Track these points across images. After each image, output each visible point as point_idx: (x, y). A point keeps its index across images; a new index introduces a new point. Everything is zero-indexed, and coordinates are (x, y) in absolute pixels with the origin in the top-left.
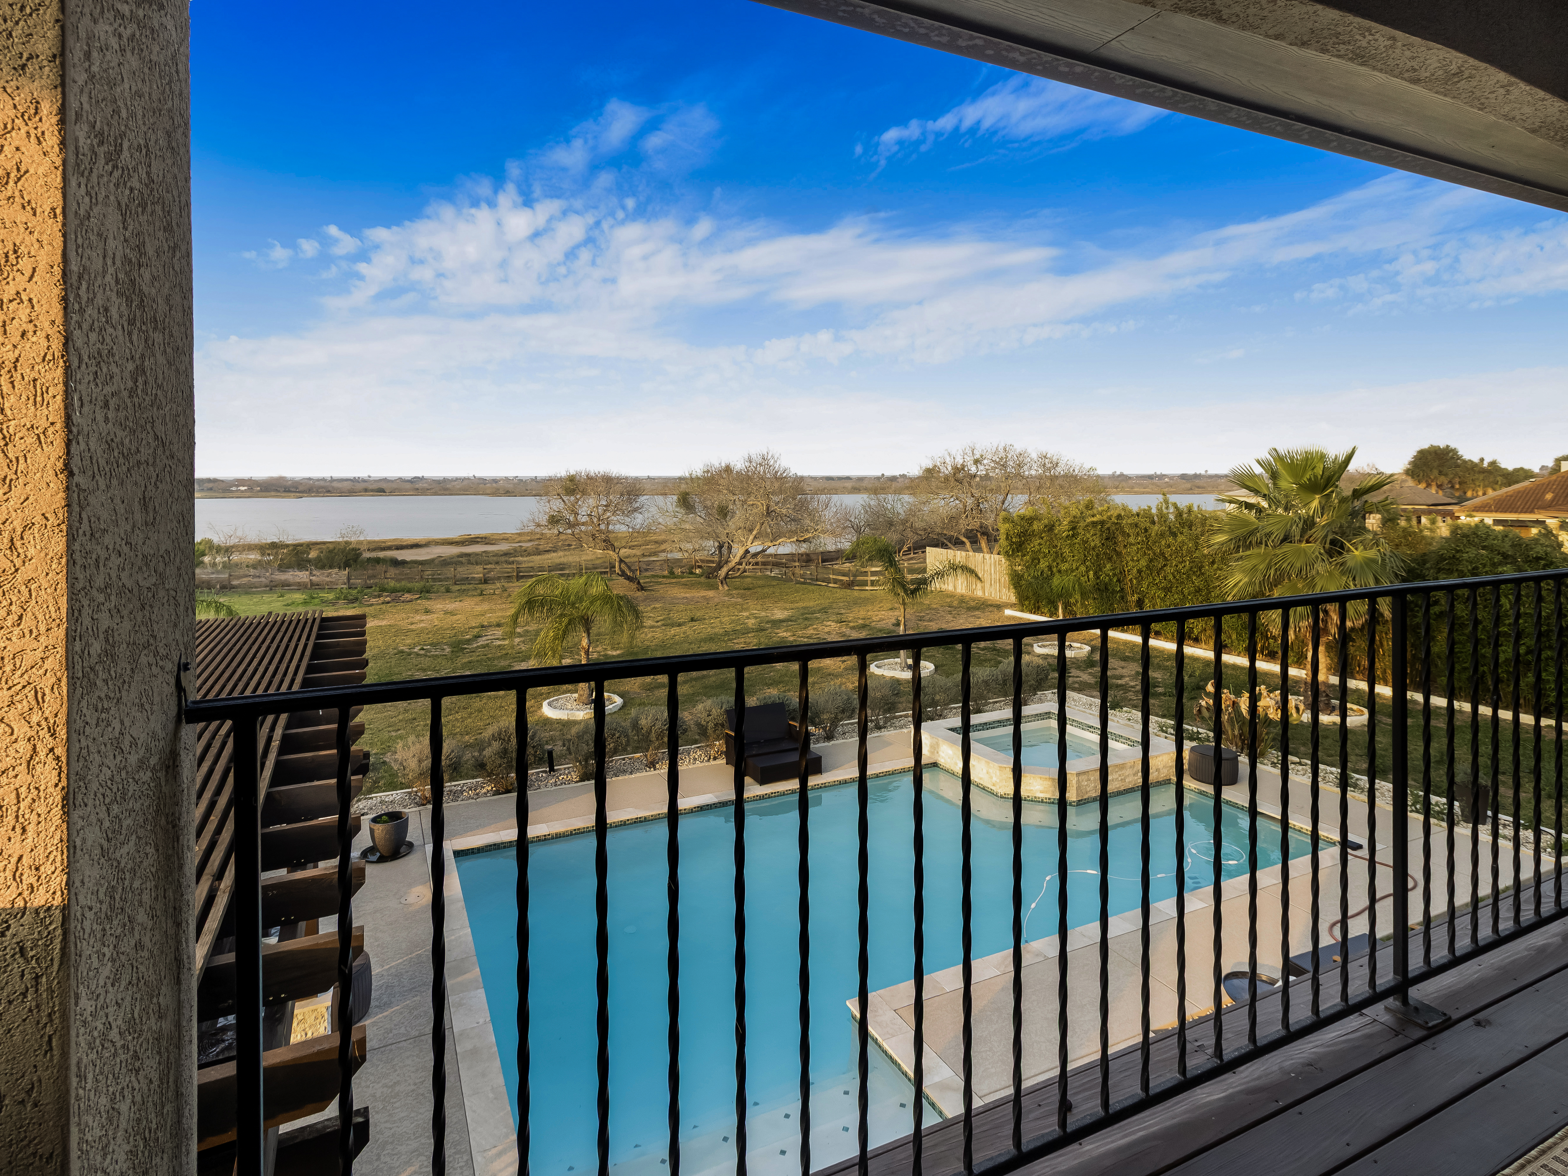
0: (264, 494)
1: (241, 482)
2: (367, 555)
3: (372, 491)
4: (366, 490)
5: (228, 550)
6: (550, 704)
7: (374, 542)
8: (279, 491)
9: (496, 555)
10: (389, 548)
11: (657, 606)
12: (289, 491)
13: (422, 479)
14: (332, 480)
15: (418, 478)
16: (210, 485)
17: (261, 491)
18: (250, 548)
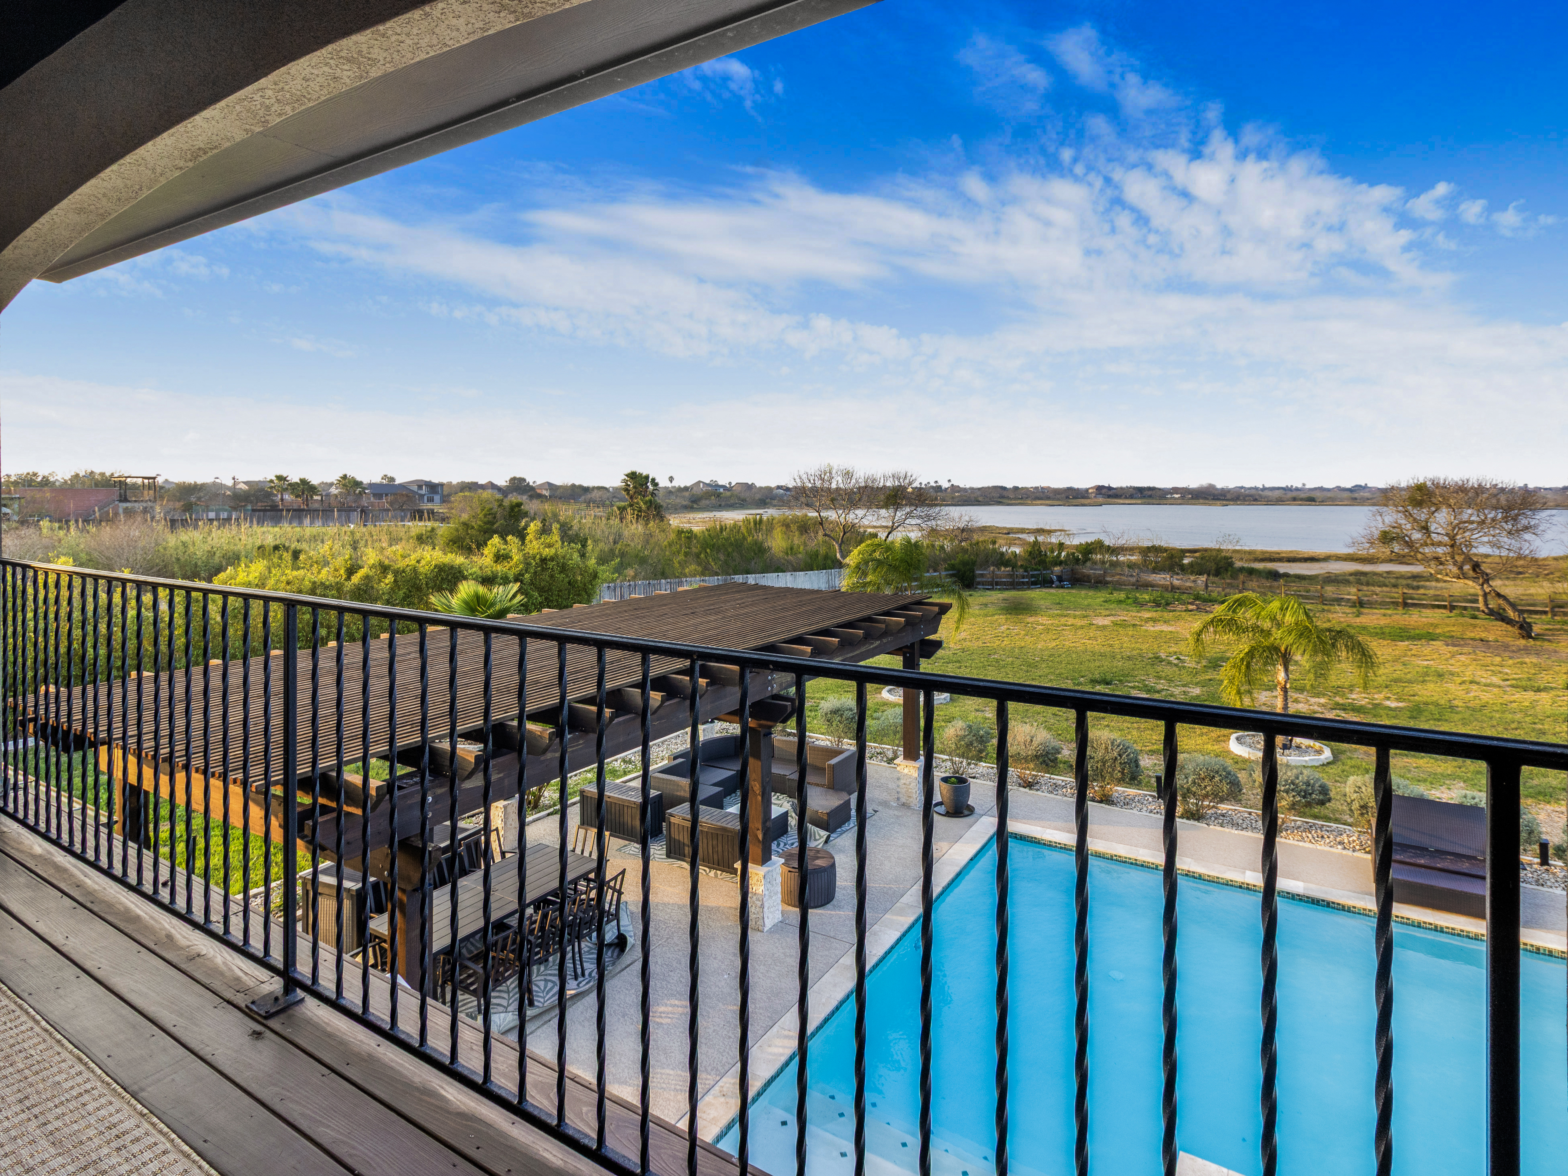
0: (1193, 501)
1: (1175, 490)
2: (1238, 564)
3: (1301, 500)
4: (1294, 499)
5: (1114, 550)
6: (1237, 739)
7: (1267, 552)
8: (1207, 499)
9: (1402, 576)
10: (1280, 560)
11: (1527, 660)
12: (1218, 499)
13: (1365, 487)
14: (1264, 489)
15: (1360, 486)
16: (1150, 493)
17: (1192, 498)
18: (1131, 550)
